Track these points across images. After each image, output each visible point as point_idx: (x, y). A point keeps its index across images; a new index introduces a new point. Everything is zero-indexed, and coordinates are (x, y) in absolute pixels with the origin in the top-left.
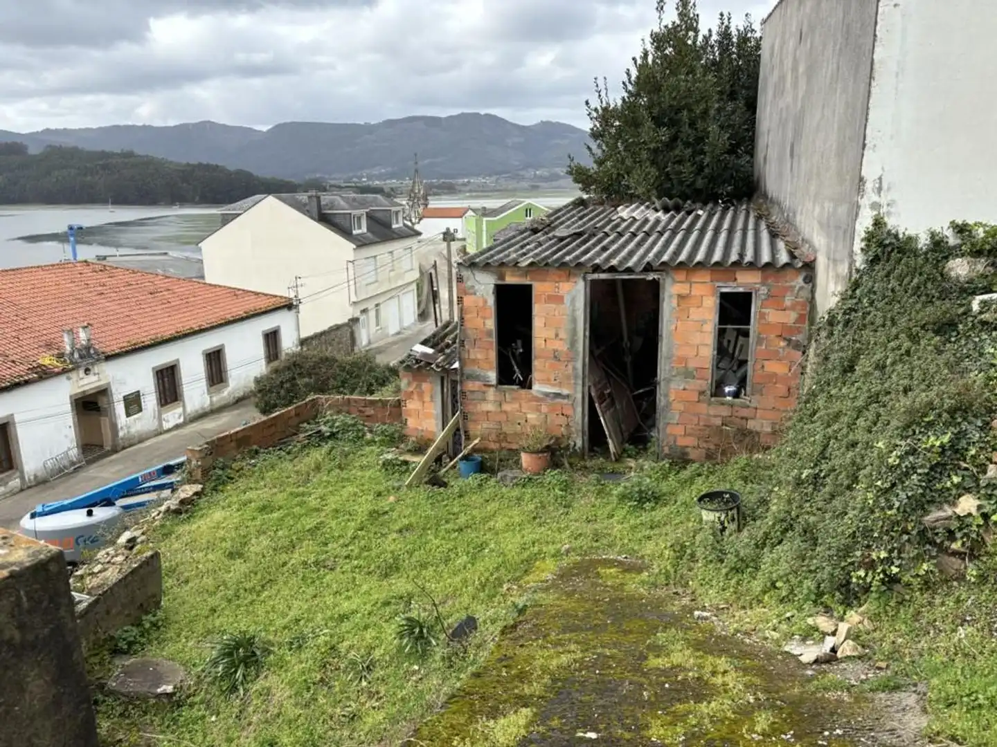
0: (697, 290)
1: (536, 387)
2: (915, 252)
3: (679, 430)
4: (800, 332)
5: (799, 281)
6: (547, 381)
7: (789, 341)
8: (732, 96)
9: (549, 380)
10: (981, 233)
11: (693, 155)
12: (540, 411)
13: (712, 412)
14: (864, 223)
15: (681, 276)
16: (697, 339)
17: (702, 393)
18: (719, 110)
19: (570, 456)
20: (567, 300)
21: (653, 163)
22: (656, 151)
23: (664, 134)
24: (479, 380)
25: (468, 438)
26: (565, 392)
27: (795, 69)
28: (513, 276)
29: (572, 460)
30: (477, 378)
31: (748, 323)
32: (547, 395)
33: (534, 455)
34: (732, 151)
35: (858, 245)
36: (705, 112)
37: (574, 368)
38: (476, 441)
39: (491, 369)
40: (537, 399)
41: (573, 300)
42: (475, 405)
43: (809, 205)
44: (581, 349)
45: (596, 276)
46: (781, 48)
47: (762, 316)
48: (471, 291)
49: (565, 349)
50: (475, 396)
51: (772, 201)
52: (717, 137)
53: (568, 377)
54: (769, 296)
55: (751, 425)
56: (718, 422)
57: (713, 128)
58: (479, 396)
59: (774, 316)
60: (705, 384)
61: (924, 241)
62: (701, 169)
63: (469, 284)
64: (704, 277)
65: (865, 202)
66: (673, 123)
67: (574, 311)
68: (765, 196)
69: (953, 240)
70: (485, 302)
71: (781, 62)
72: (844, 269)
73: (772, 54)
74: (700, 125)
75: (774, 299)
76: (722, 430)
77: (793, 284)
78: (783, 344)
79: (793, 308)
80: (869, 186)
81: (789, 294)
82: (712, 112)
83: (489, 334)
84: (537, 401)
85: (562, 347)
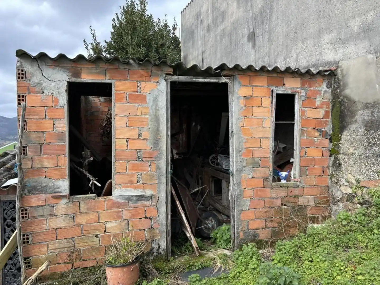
0: (258, 93)
1: (117, 192)
3: (250, 215)
4: (327, 125)
5: (324, 86)
6: (130, 184)
7: (321, 132)
9: (131, 182)
12: (120, 217)
13: (274, 195)
15: (245, 80)
16: (259, 133)
17: (266, 179)
19: (154, 261)
20: (149, 98)
24: (46, 192)
25: (29, 265)
26: (148, 193)
28: (91, 73)
29: (158, 264)
30: (43, 190)
31: (293, 119)
32: (129, 199)
33: (125, 269)
37: (158, 168)
38: (43, 268)
39: (62, 177)
40: (119, 205)
41: (156, 100)
42: (41, 223)
44: (164, 148)
45: (176, 78)
47: (303, 113)
48: (37, 89)
49: (148, 149)
50: (39, 212)
53: (152, 177)
54: (307, 98)
55: (301, 201)
56: (279, 202)
58: (46, 211)
59: (310, 113)
60: (268, 171)
63: (35, 80)
64: (262, 81)
67: (157, 110)
70: (56, 101)
75: (310, 100)
76: (281, 210)
77: (320, 89)
78: (317, 134)
79: (321, 107)
81: (318, 96)
83: (60, 136)
84: (118, 207)
85: (146, 146)
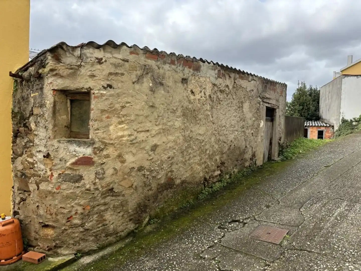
0: (314, 130)
2: (348, 121)
5: (331, 129)
8: (314, 101)
10: (356, 119)
11: (307, 112)
14: (341, 118)
15: (311, 128)
18: (312, 103)
21: (299, 113)
22: (299, 111)
23: (301, 107)
27: (328, 97)
31: (323, 135)
34: (315, 111)
35: (340, 121)
36: (309, 104)
43: (332, 118)
46: (325, 93)
47: (325, 134)
51: (324, 119)
52: (312, 108)
54: (326, 131)
57: (311, 106)
59: (327, 134)
61: (349, 120)
62: (309, 114)
64: (315, 128)
65: (341, 115)
66: (302, 105)
68: (323, 119)
69: (353, 120)
71: (325, 96)
72: (338, 125)
73: (323, 94)
74: (308, 106)
75: (327, 132)
79: (330, 133)
80: (341, 113)
81: (330, 131)
82: (311, 104)
